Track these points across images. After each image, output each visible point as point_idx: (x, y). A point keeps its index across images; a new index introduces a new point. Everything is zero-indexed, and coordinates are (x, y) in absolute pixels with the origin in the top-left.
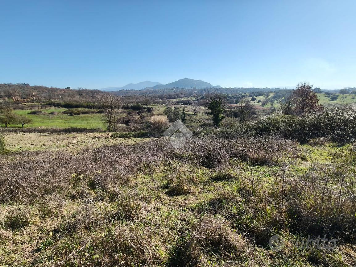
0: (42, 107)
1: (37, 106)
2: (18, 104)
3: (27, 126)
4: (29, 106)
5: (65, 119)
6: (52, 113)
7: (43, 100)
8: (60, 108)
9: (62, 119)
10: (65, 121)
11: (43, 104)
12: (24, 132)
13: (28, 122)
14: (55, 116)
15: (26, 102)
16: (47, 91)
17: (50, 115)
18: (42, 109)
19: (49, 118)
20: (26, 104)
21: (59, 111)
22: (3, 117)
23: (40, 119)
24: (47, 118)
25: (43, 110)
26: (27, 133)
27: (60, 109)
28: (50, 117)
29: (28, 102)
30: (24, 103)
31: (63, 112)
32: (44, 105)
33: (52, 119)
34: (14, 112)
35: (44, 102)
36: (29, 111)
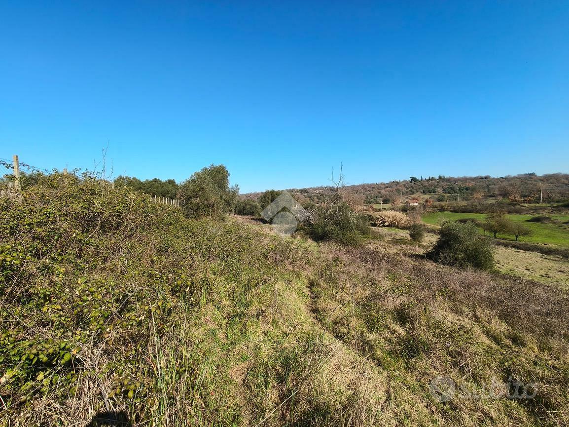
0: (553, 211)
1: (544, 208)
2: (514, 205)
3: (523, 240)
4: (531, 209)
7: (557, 199)
11: (555, 205)
12: (518, 248)
13: (526, 233)
15: (526, 203)
16: (566, 182)
17: (566, 226)
18: (552, 215)
19: (564, 230)
20: (526, 205)
22: (493, 223)
23: (546, 231)
24: (560, 230)
25: (554, 216)
26: (521, 251)
28: (565, 228)
29: (530, 202)
30: (523, 204)
32: (557, 207)
34: (507, 217)
35: (558, 202)
36: (529, 216)
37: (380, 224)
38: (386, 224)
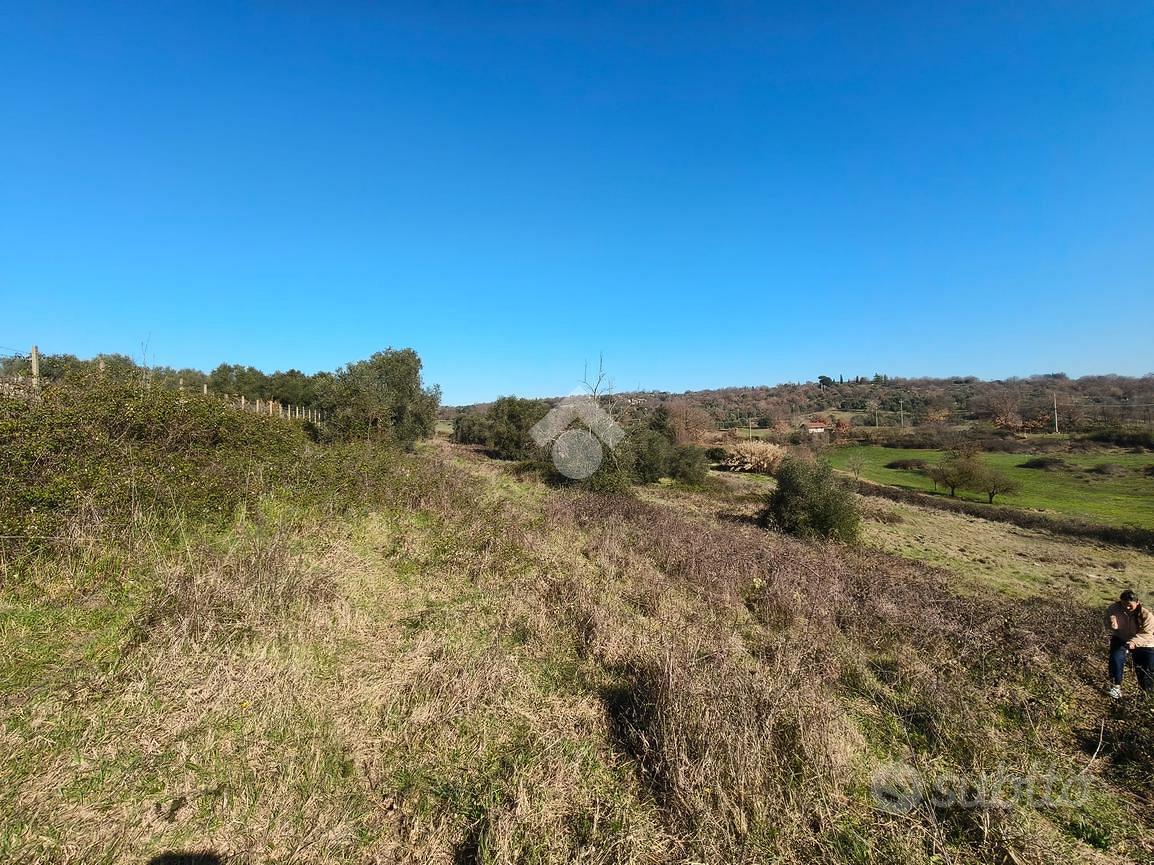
0: (1072, 447)
1: (1055, 443)
2: (1003, 435)
3: (1003, 502)
4: (1032, 443)
5: (1145, 495)
6: (1100, 470)
7: (1085, 424)
8: (1139, 452)
9: (1135, 493)
10: (1144, 504)
11: (1078, 437)
13: (1008, 489)
14: (1110, 482)
15: (1028, 432)
16: (1120, 393)
17: (1089, 477)
18: (1071, 455)
19: (1086, 485)
20: (1025, 435)
21: (1131, 463)
22: (950, 469)
23: (1051, 487)
24: (1077, 485)
25: (1070, 459)
27: (1138, 457)
28: (1087, 481)
29: (1034, 430)
30: (1021, 435)
31: (1147, 470)
32: (1081, 440)
33: (1094, 491)
34: (983, 457)
35: (1087, 431)
36: (1026, 458)
37: (736, 467)
38: (748, 467)
